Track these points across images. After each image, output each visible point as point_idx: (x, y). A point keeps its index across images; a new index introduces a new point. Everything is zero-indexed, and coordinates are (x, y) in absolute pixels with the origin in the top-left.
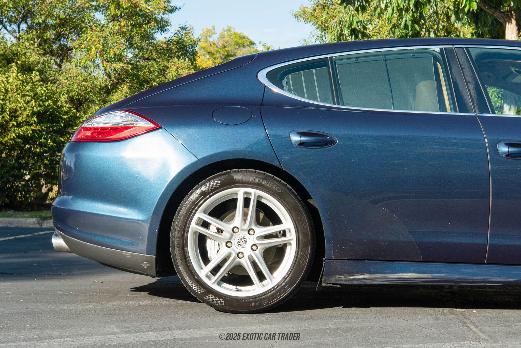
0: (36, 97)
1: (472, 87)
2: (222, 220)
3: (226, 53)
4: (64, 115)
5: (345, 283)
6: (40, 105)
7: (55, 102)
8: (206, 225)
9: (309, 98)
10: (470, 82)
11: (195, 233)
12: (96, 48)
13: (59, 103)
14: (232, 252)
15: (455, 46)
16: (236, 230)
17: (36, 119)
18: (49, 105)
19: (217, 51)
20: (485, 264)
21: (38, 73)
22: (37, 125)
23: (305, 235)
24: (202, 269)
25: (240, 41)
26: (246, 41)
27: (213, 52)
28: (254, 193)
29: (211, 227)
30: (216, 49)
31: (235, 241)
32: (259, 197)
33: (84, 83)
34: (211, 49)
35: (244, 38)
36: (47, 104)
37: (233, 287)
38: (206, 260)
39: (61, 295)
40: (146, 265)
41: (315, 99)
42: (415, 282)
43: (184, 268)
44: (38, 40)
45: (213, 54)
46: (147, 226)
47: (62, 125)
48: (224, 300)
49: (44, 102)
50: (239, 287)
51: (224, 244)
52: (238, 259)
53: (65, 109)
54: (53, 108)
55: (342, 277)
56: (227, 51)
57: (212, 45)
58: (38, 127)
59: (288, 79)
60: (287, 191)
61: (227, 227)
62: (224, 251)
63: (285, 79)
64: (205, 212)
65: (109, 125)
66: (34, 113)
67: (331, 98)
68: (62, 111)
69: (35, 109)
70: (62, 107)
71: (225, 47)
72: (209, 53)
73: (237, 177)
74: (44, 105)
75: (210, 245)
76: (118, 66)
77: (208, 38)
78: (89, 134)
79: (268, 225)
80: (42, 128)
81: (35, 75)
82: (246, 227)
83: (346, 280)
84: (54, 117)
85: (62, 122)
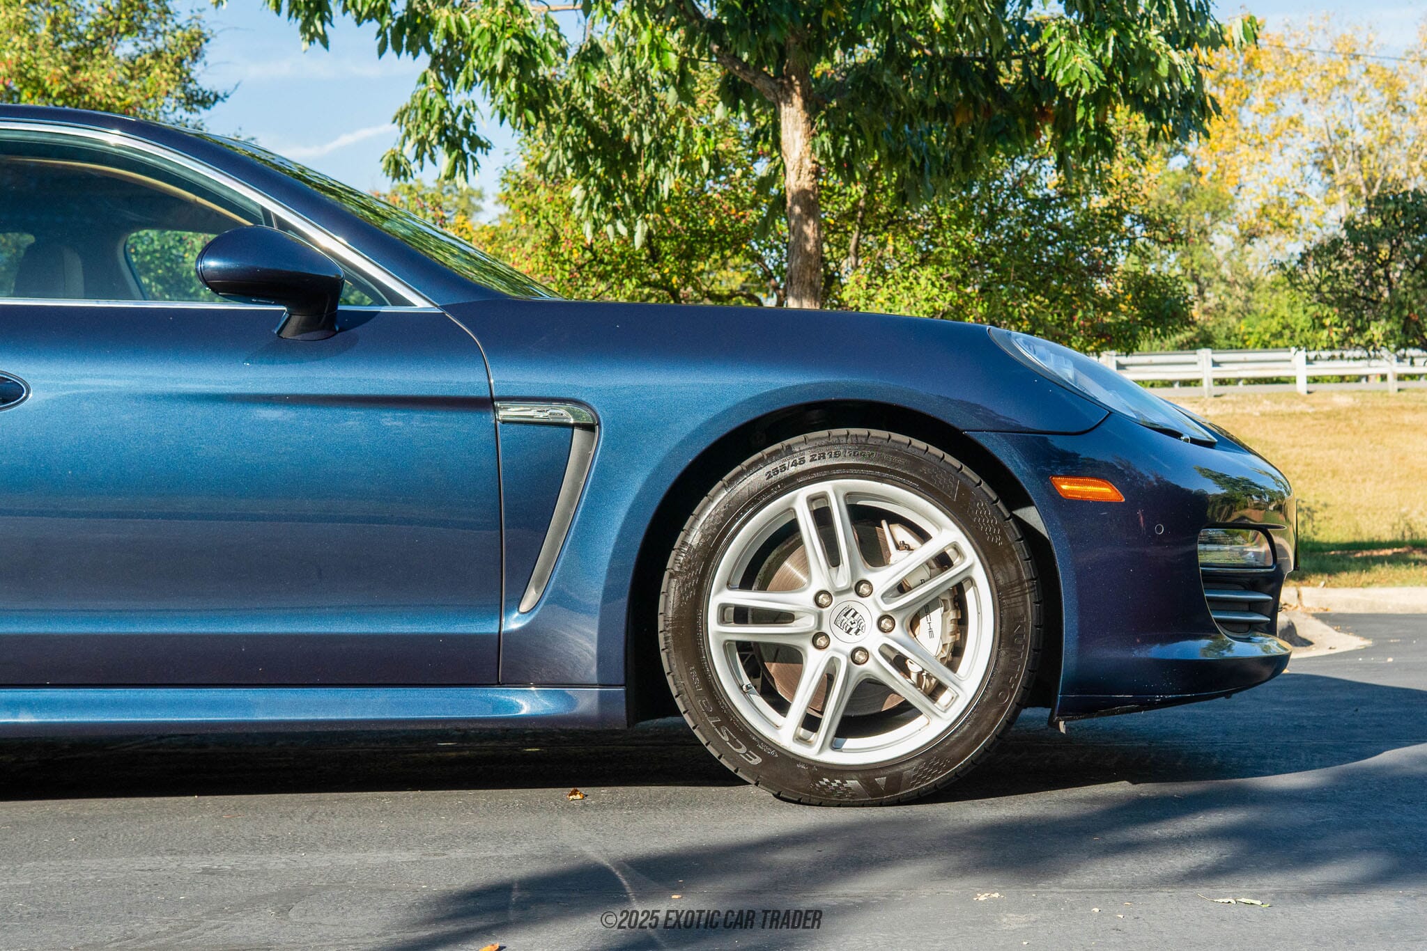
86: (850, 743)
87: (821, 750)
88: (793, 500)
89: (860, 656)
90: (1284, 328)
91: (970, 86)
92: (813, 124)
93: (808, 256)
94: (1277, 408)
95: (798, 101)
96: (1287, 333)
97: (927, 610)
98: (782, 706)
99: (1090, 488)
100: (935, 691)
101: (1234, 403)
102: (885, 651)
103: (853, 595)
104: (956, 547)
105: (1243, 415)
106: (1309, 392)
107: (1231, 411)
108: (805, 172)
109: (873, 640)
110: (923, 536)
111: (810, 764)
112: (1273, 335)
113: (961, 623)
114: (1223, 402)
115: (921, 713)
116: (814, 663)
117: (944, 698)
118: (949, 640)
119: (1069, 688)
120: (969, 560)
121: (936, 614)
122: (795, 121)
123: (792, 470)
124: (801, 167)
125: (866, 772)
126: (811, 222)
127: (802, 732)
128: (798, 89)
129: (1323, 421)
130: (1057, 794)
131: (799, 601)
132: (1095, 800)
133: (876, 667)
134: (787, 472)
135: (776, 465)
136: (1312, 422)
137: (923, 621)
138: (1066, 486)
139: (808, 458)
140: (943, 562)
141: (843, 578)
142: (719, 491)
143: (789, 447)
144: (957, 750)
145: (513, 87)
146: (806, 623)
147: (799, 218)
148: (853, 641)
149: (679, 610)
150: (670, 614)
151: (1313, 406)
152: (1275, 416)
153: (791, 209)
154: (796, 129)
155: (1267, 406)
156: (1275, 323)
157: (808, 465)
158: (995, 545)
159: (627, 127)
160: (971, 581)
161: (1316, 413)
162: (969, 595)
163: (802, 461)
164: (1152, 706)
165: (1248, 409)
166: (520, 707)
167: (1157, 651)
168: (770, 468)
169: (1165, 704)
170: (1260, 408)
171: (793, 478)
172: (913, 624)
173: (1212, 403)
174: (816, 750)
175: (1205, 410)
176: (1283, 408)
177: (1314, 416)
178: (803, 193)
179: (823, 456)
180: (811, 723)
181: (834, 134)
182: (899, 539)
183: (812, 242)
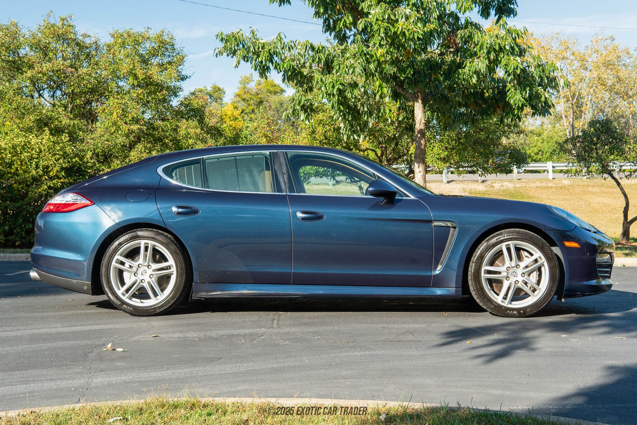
0: (65, 155)
1: (286, 176)
2: (133, 260)
3: (259, 100)
4: (89, 169)
5: (206, 297)
6: (69, 162)
7: (81, 159)
8: (123, 263)
9: (189, 184)
10: (285, 174)
11: (115, 268)
12: (117, 113)
13: (85, 160)
14: (138, 279)
15: (279, 151)
16: (140, 266)
17: (64, 174)
18: (76, 161)
19: (251, 99)
20: (291, 284)
21: (67, 135)
22: (65, 178)
23: (181, 268)
24: (120, 289)
25: (271, 89)
26: (277, 89)
27: (248, 98)
28: (151, 243)
29: (126, 264)
30: (250, 96)
31: (140, 272)
32: (154, 245)
33: (106, 142)
34: (245, 96)
35: (275, 86)
36: (74, 160)
37: (138, 300)
38: (123, 283)
39: (40, 308)
40: (85, 288)
41: (192, 185)
42: (249, 296)
43: (108, 289)
44: (71, 104)
45: (248, 101)
46: (86, 264)
47: (87, 177)
48: (133, 308)
49: (71, 159)
50: (142, 300)
51: (133, 274)
52: (141, 284)
53: (89, 164)
54: (79, 163)
55: (204, 294)
56: (260, 98)
57: (246, 92)
58: (67, 180)
59: (176, 171)
60: (171, 242)
61: (135, 264)
62: (133, 279)
63: (175, 172)
64: (121, 255)
65: (64, 202)
66: (62, 169)
67: (201, 184)
68: (87, 166)
69: (64, 166)
70: (88, 162)
71: (258, 94)
72: (244, 100)
73: (140, 233)
74: (72, 162)
75: (126, 275)
76: (135, 127)
77: (246, 85)
78: (52, 208)
79: (162, 262)
80: (69, 181)
81: (65, 137)
82: (146, 264)
83: (207, 295)
84: (81, 171)
85: (87, 175)
86: (514, 303)
87: (508, 304)
88: (502, 245)
89: (517, 282)
90: (539, 151)
91: (476, 99)
92: (425, 108)
93: (422, 150)
94: (542, 184)
95: (420, 101)
96: (540, 153)
97: (533, 272)
98: (498, 295)
99: (572, 244)
100: (534, 291)
101: (526, 183)
102: (523, 281)
103: (516, 268)
104: (540, 257)
105: (529, 187)
106: (553, 179)
107: (525, 185)
108: (422, 123)
109: (520, 279)
110: (532, 255)
111: (505, 307)
112: (535, 154)
113: (540, 276)
114: (522, 182)
115: (530, 296)
116: (506, 284)
117: (536, 293)
118: (537, 279)
119: (566, 291)
120: (543, 260)
121: (535, 273)
122: (419, 107)
123: (502, 238)
124: (421, 122)
125: (518, 310)
126: (423, 139)
127: (503, 300)
128: (420, 97)
129: (559, 190)
130: (560, 316)
131: (502, 269)
132: (570, 318)
133: (521, 285)
134: (501, 239)
135: (499, 237)
136: (555, 190)
137: (531, 274)
138: (567, 244)
139: (506, 236)
140: (536, 261)
141: (513, 263)
142: (484, 243)
143: (501, 233)
144: (540, 305)
145: (337, 99)
146: (504, 274)
147: (420, 137)
148: (515, 279)
149: (475, 271)
150: (473, 271)
151: (555, 184)
152: (542, 188)
153: (417, 135)
154: (419, 110)
155: (538, 184)
156: (536, 149)
157: (506, 237)
158: (550, 257)
159: (359, 105)
160: (543, 265)
161: (556, 187)
162: (543, 269)
163: (505, 236)
164: (586, 296)
165: (531, 185)
166: (437, 293)
167: (586, 283)
168: (497, 238)
169: (588, 295)
170: (535, 184)
171: (502, 240)
172: (529, 275)
173: (518, 182)
174: (506, 304)
175: (515, 185)
176: (544, 184)
177: (556, 188)
178: (421, 130)
179: (509, 235)
180: (505, 298)
181: (431, 112)
182: (526, 255)
183: (423, 146)
